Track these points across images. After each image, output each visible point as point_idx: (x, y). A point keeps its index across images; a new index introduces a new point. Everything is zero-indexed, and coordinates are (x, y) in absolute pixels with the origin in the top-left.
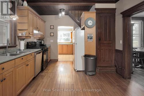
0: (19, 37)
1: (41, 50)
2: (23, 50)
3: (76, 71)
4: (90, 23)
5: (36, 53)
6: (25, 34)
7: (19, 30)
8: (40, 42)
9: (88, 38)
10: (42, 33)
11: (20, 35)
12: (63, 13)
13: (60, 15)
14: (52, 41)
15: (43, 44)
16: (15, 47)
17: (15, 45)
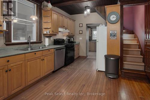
0: (44, 34)
1: (64, 47)
2: (48, 46)
3: (97, 70)
4: (113, 18)
5: (55, 49)
6: (49, 32)
7: (45, 29)
8: (69, 39)
9: (111, 35)
10: (69, 31)
11: (45, 33)
12: (89, 10)
13: (85, 13)
14: (81, 38)
15: (73, 41)
16: (41, 43)
17: (40, 42)
